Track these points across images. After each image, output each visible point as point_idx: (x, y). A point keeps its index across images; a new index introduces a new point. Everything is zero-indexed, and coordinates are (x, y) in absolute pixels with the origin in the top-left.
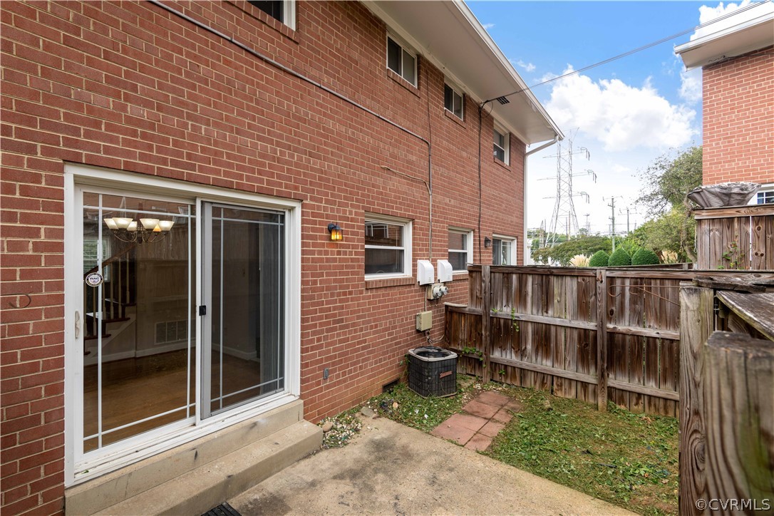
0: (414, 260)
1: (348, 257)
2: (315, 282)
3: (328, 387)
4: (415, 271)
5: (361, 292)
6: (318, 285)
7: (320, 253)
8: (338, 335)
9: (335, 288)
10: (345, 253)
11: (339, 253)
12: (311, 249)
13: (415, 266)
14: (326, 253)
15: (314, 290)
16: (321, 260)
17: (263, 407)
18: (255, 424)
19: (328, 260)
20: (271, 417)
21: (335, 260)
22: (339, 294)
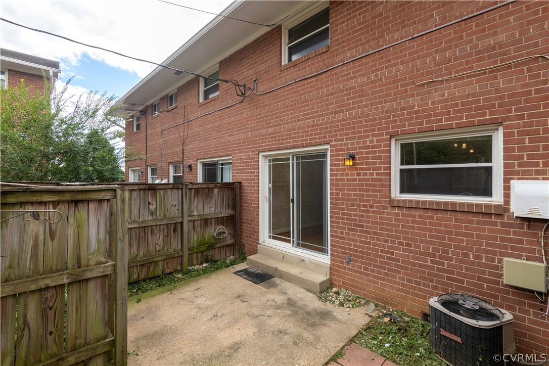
0: (507, 181)
1: (368, 177)
2: (338, 194)
3: (350, 270)
4: (507, 196)
5: (386, 208)
6: (341, 196)
7: (342, 175)
8: (358, 236)
9: (356, 200)
10: (365, 174)
11: (359, 174)
12: (335, 172)
13: (507, 188)
14: (347, 175)
15: (337, 199)
16: (343, 180)
17: (314, 257)
18: (303, 261)
19: (348, 180)
20: (311, 262)
21: (355, 180)
22: (359, 206)
